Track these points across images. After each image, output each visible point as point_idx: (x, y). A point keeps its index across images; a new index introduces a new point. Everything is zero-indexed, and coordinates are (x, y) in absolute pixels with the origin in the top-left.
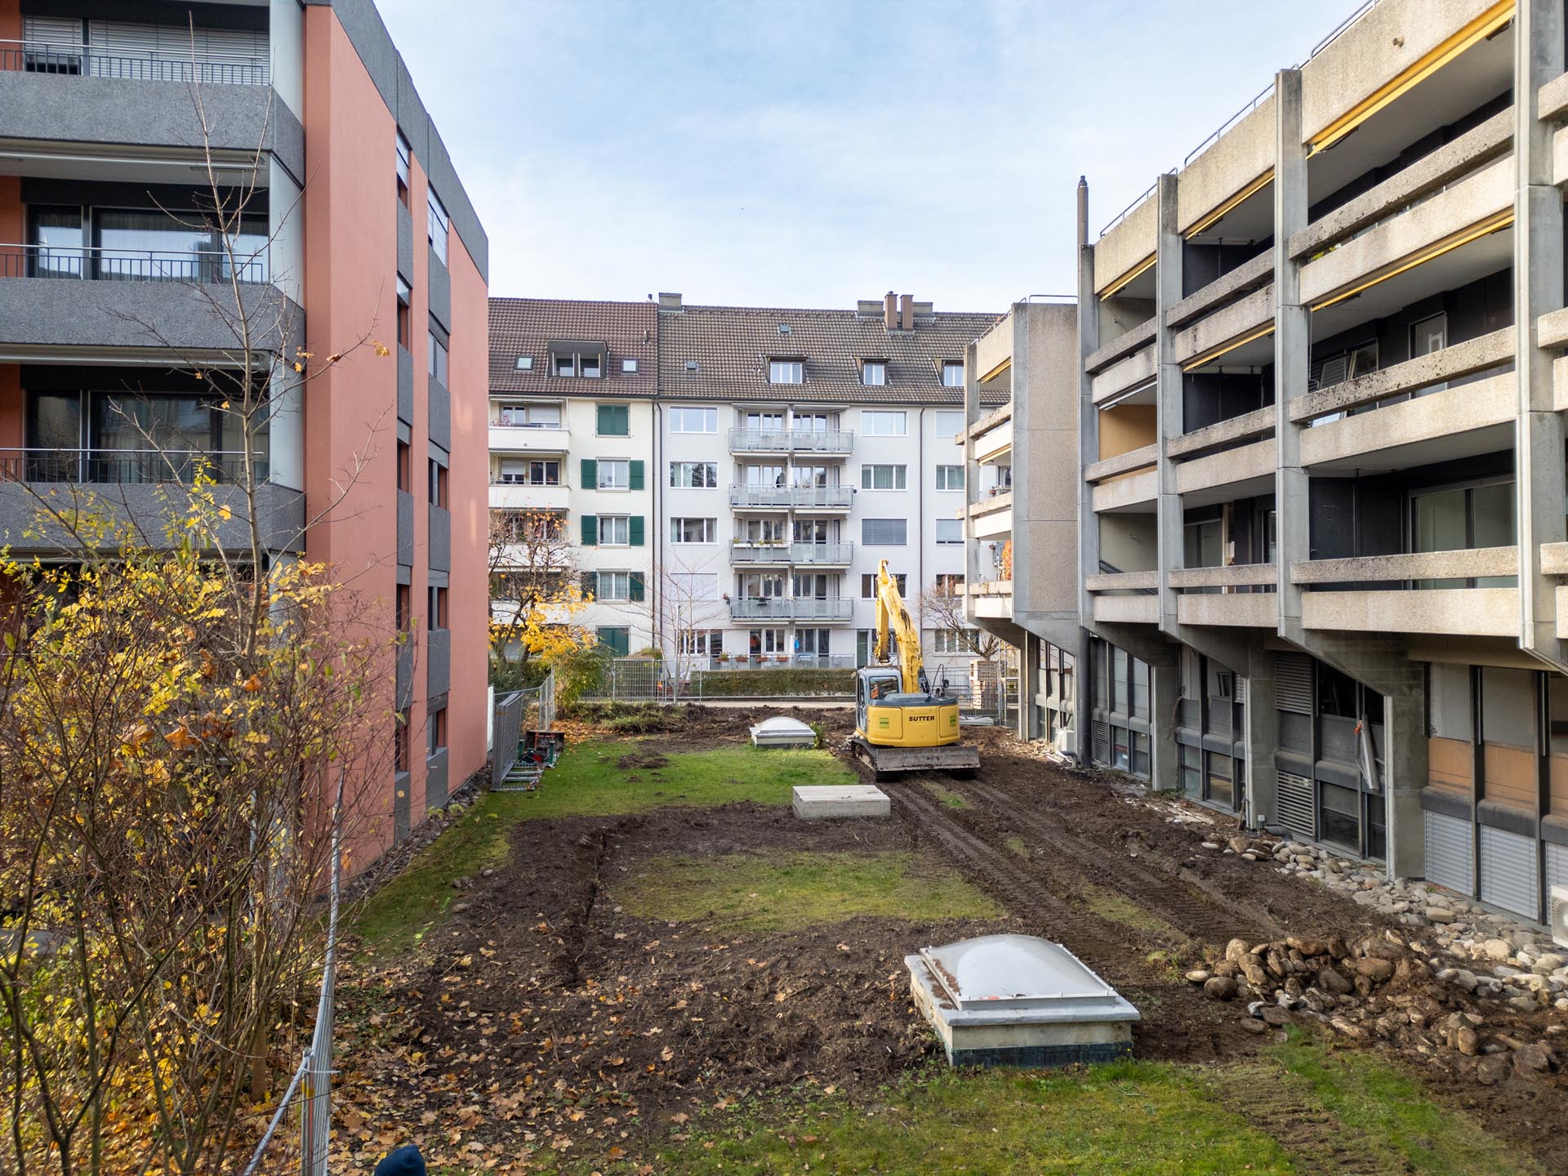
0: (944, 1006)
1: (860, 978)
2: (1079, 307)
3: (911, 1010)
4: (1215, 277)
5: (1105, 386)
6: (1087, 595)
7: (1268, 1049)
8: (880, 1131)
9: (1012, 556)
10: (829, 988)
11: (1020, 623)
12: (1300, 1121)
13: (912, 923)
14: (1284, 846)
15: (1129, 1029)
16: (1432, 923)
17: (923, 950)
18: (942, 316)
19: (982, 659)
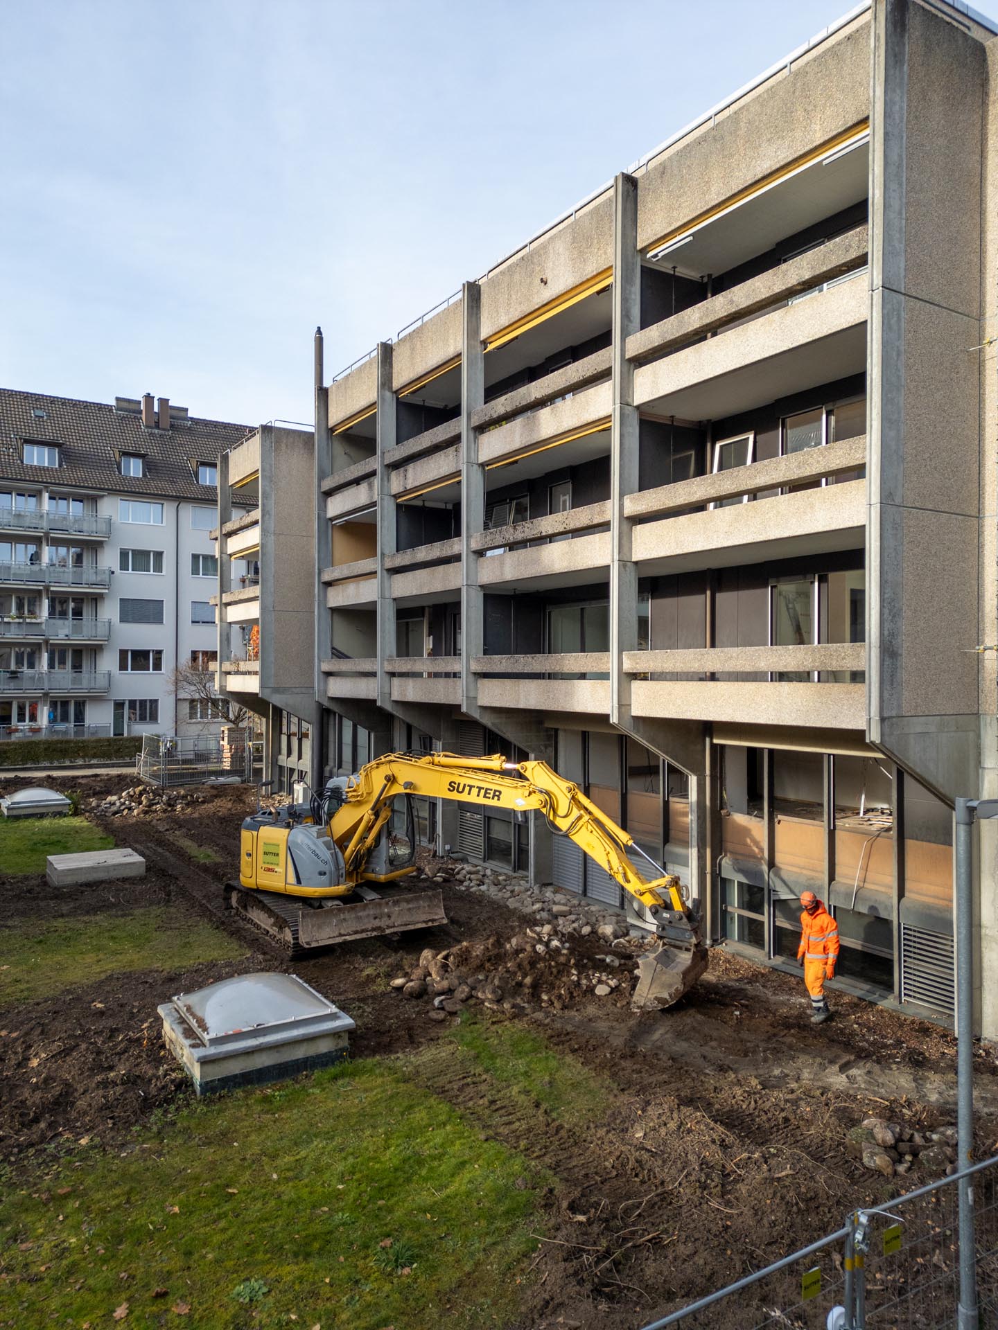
0: (193, 1046)
1: (114, 1032)
2: (316, 436)
3: (162, 1053)
4: (420, 432)
5: (337, 506)
6: (322, 676)
7: (447, 1032)
8: (132, 1169)
9: (259, 636)
10: (83, 1046)
11: (266, 698)
12: (468, 1085)
13: (165, 973)
14: (463, 869)
15: (346, 1036)
16: (556, 917)
17: (175, 998)
18: (196, 421)
19: (231, 726)
